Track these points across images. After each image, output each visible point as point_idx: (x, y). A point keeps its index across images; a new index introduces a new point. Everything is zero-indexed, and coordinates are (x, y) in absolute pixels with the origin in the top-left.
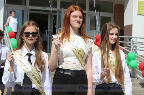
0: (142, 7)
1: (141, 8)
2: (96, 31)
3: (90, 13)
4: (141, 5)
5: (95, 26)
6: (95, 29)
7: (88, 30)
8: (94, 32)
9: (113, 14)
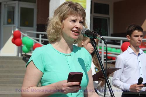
2: (14, 25)
5: (13, 20)
6: (14, 24)
7: (4, 24)
8: (12, 27)
9: (36, 4)
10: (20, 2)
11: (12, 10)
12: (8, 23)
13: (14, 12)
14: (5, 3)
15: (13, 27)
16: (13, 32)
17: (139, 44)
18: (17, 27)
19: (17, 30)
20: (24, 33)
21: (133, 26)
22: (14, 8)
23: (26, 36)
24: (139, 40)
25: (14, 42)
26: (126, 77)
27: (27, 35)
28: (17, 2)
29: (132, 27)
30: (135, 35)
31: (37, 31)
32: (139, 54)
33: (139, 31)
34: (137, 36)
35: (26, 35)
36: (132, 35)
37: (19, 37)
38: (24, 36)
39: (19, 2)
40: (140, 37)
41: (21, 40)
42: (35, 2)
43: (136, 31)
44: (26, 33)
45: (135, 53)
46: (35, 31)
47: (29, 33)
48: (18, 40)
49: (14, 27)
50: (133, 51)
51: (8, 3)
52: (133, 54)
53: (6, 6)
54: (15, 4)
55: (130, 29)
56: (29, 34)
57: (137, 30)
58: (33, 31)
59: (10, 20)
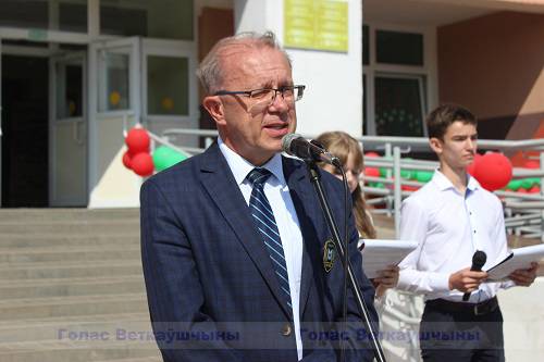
0: (299, 17)
1: (297, 22)
2: (130, 112)
3: (104, 42)
4: (295, 11)
5: (126, 94)
6: (128, 107)
7: (98, 110)
8: (122, 117)
9: (194, 44)
10: (146, 41)
11: (121, 65)
12: (113, 107)
13: (127, 71)
14: (99, 46)
15: (125, 119)
16: (125, 134)
17: (469, 162)
18: (137, 118)
19: (138, 126)
20: (160, 136)
21: (447, 109)
22: (126, 58)
23: (166, 146)
24: (468, 151)
25: (128, 163)
26: (434, 261)
27: (171, 142)
28: (134, 41)
29: (443, 114)
30: (456, 134)
31: (202, 127)
32: (468, 192)
33: (466, 123)
34: (462, 139)
35: (164, 140)
36: (447, 138)
37: (145, 148)
38: (158, 145)
39: (140, 41)
40: (469, 139)
41: (150, 158)
42: (191, 38)
43: (458, 125)
44: (166, 135)
45: (457, 190)
46: (195, 128)
47: (176, 134)
48: (140, 159)
49: (130, 117)
50: (450, 185)
51: (109, 45)
52: (451, 192)
53: (104, 53)
54: (130, 46)
55: (439, 120)
56: (174, 139)
57: (460, 120)
58: (189, 128)
59: (116, 97)
